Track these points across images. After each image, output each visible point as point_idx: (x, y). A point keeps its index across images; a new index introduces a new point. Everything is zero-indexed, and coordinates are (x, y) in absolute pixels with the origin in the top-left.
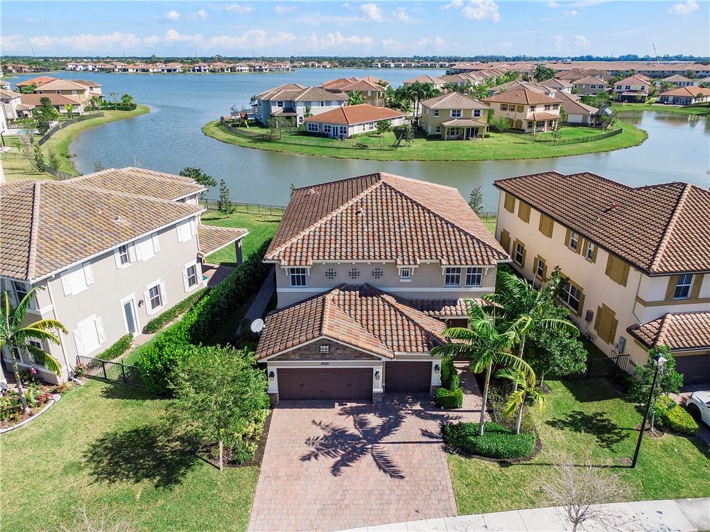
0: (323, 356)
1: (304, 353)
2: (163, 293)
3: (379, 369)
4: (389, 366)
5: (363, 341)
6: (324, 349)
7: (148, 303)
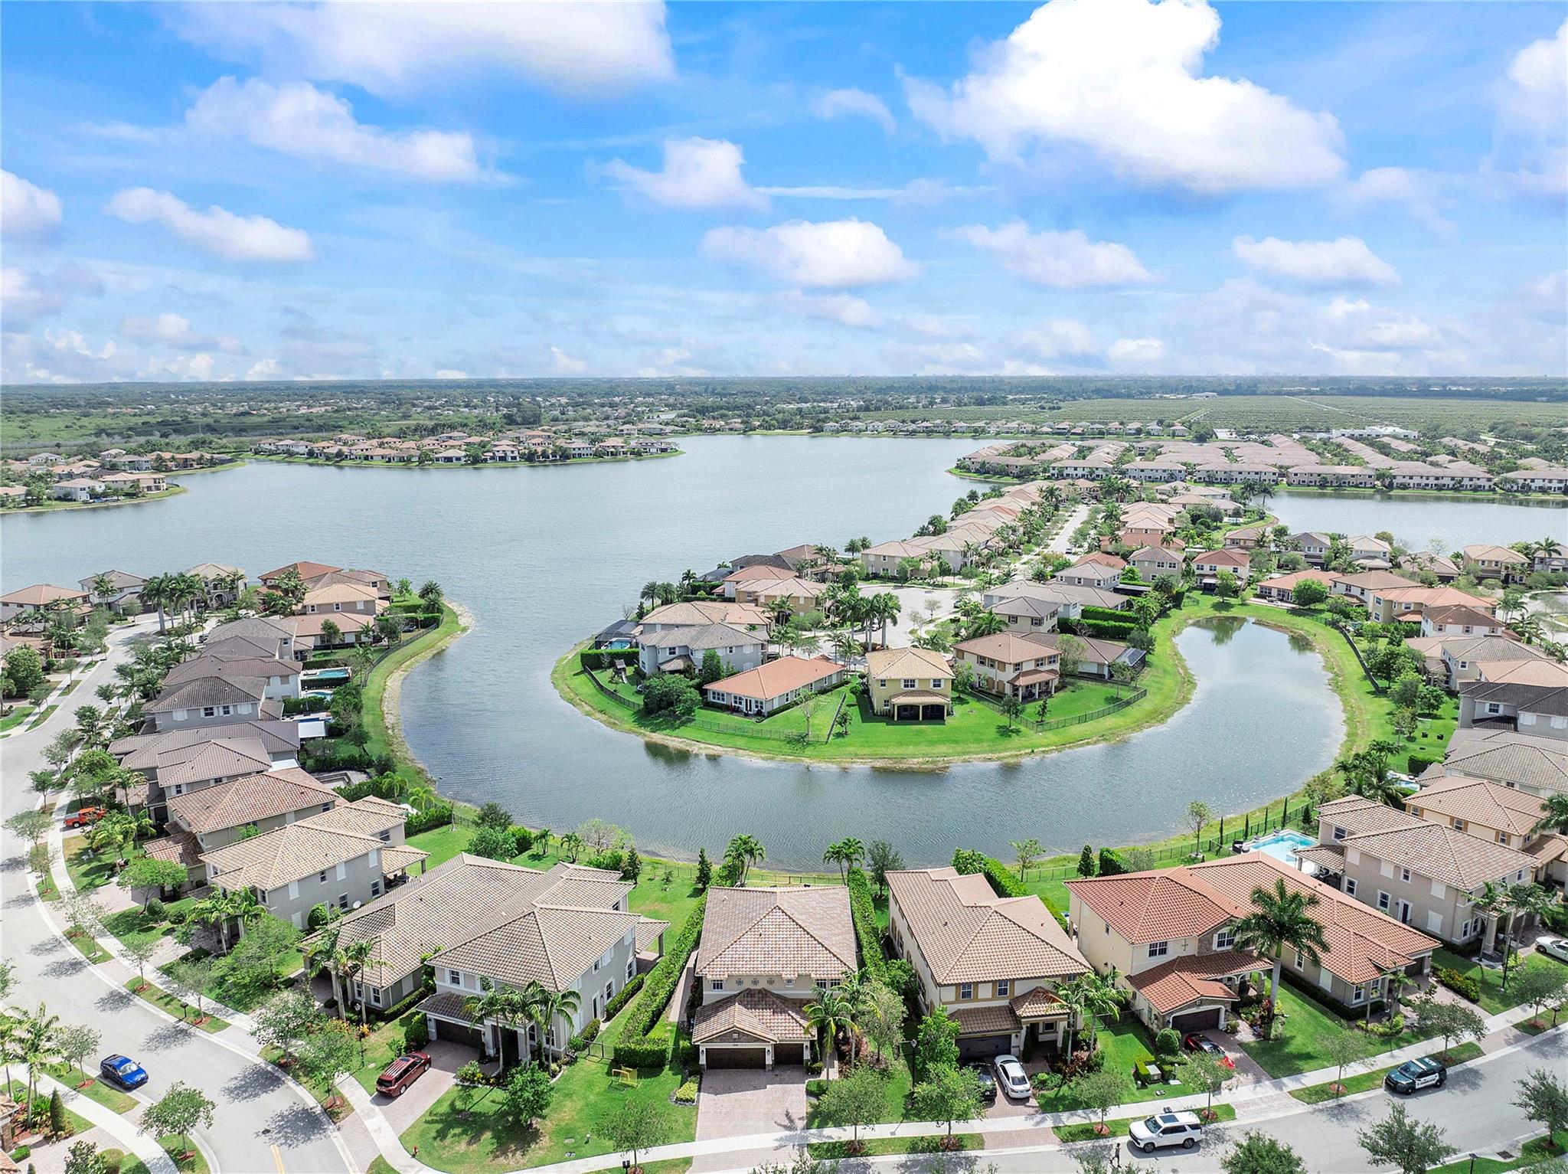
0: (735, 1040)
1: (723, 1037)
2: (614, 987)
3: (769, 1048)
4: (776, 1047)
5: (759, 1031)
6: (735, 1036)
7: (605, 996)
